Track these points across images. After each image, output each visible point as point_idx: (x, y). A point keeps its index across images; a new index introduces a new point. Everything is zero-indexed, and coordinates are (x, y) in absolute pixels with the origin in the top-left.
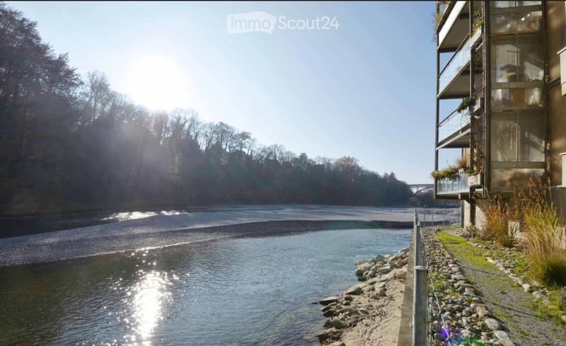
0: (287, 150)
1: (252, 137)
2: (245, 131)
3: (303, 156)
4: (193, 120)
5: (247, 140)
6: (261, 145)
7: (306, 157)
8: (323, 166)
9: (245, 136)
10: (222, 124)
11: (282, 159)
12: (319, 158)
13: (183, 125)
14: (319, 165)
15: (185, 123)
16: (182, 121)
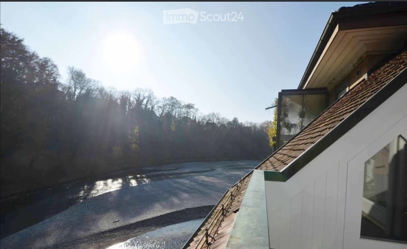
0: (222, 117)
1: (196, 107)
2: (190, 103)
3: (235, 121)
4: (149, 97)
5: (191, 110)
6: (202, 114)
7: (237, 121)
8: (250, 127)
9: (189, 106)
10: (172, 98)
11: (219, 123)
12: (247, 122)
13: (142, 101)
14: (247, 127)
15: (144, 99)
16: (141, 98)
